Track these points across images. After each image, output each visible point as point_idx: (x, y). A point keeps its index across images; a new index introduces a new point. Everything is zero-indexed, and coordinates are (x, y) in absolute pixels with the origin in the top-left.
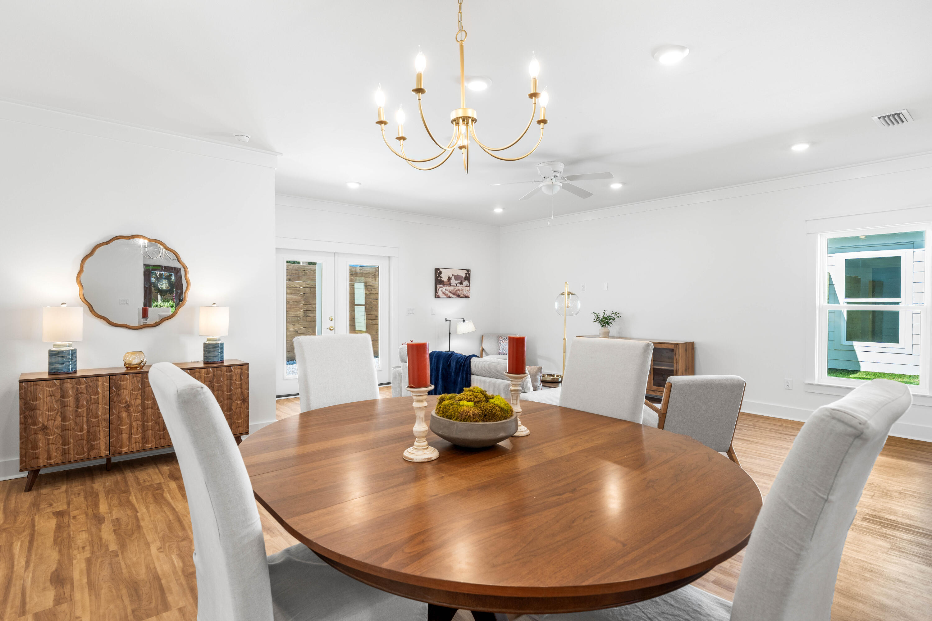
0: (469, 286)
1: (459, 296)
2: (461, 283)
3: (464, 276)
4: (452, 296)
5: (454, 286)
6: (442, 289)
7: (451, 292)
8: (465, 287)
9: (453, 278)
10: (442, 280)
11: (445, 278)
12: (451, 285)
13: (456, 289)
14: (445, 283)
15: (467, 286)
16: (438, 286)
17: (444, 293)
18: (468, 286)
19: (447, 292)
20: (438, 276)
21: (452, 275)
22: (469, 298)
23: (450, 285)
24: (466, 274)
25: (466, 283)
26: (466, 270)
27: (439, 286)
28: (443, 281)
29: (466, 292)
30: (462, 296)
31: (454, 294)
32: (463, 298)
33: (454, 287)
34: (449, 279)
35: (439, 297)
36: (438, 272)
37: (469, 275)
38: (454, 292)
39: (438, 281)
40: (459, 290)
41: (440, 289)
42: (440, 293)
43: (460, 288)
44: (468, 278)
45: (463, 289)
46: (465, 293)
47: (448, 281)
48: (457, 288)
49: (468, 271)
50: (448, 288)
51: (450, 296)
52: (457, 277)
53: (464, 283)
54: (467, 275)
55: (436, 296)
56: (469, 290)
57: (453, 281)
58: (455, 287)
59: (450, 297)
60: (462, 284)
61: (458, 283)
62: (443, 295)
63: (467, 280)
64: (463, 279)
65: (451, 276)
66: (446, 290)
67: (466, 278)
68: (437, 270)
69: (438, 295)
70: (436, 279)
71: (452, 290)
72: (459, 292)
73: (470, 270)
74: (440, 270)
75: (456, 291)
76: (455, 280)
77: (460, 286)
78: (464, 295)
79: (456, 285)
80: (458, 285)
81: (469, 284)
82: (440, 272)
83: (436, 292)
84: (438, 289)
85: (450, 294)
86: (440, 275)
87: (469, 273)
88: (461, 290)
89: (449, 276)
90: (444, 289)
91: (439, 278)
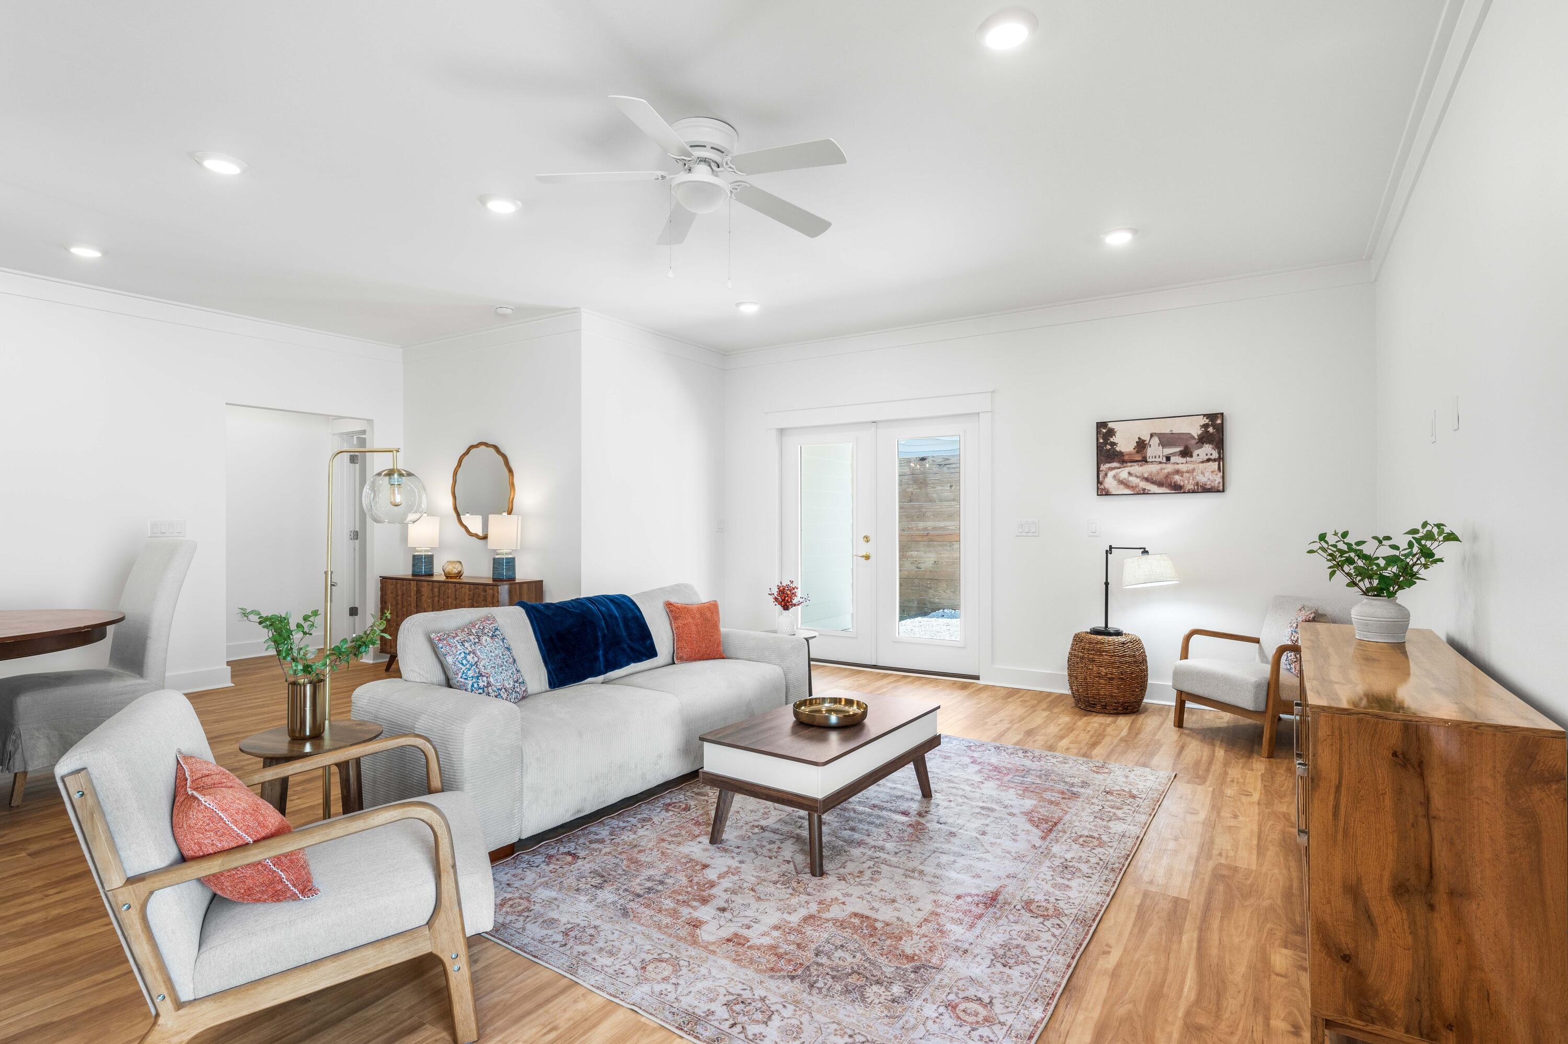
0: (1221, 459)
1: (1177, 488)
2: (1186, 453)
3: (1196, 431)
4: (1154, 488)
5: (1160, 463)
6: (1118, 474)
7: (1147, 480)
8: (1203, 462)
9: (1155, 441)
10: (1118, 449)
11: (1124, 443)
12: (1148, 460)
13: (1166, 471)
14: (1126, 458)
15: (1209, 460)
16: (1103, 467)
17: (1121, 482)
18: (1215, 460)
19: (1134, 480)
20: (1101, 441)
21: (1152, 435)
22: (1218, 491)
23: (1145, 460)
24: (1205, 426)
25: (1208, 450)
26: (1204, 415)
27: (1108, 465)
28: (1121, 454)
29: (1208, 474)
30: (1190, 487)
31: (1160, 484)
32: (1194, 492)
33: (1159, 467)
34: (1141, 445)
35: (1107, 494)
36: (1104, 432)
37: (1220, 429)
38: (1160, 478)
39: (1106, 448)
40: (1177, 472)
41: (1111, 474)
42: (1110, 483)
43: (1184, 467)
45: (1194, 470)
46: (1202, 479)
47: (1137, 452)
48: (1169, 468)
49: (1214, 418)
50: (1136, 469)
51: (1144, 490)
52: (1168, 440)
53: (1195, 453)
54: (1211, 430)
55: (1102, 491)
56: (1222, 469)
57: (1155, 450)
58: (1163, 466)
59: (1144, 492)
60: (1191, 456)
61: (1174, 454)
62: (1122, 487)
63: (1210, 442)
64: (1194, 442)
65: (1146, 437)
66: (1130, 474)
67: (1204, 439)
68: (1101, 425)
69: (1105, 489)
70: (1099, 448)
71: (1151, 474)
72: (1177, 478)
73: (1222, 414)
74: (1110, 425)
75: (1168, 476)
76: (1161, 447)
77: (1184, 460)
78: (1197, 484)
79: (1168, 459)
80: (1173, 459)
81: (1219, 453)
82: (1111, 432)
83: (1099, 482)
84: (1106, 475)
85: (1143, 484)
86: (1112, 440)
87: (1219, 421)
88: (1188, 472)
89: (1139, 438)
90: (1123, 474)
91: (1109, 447)
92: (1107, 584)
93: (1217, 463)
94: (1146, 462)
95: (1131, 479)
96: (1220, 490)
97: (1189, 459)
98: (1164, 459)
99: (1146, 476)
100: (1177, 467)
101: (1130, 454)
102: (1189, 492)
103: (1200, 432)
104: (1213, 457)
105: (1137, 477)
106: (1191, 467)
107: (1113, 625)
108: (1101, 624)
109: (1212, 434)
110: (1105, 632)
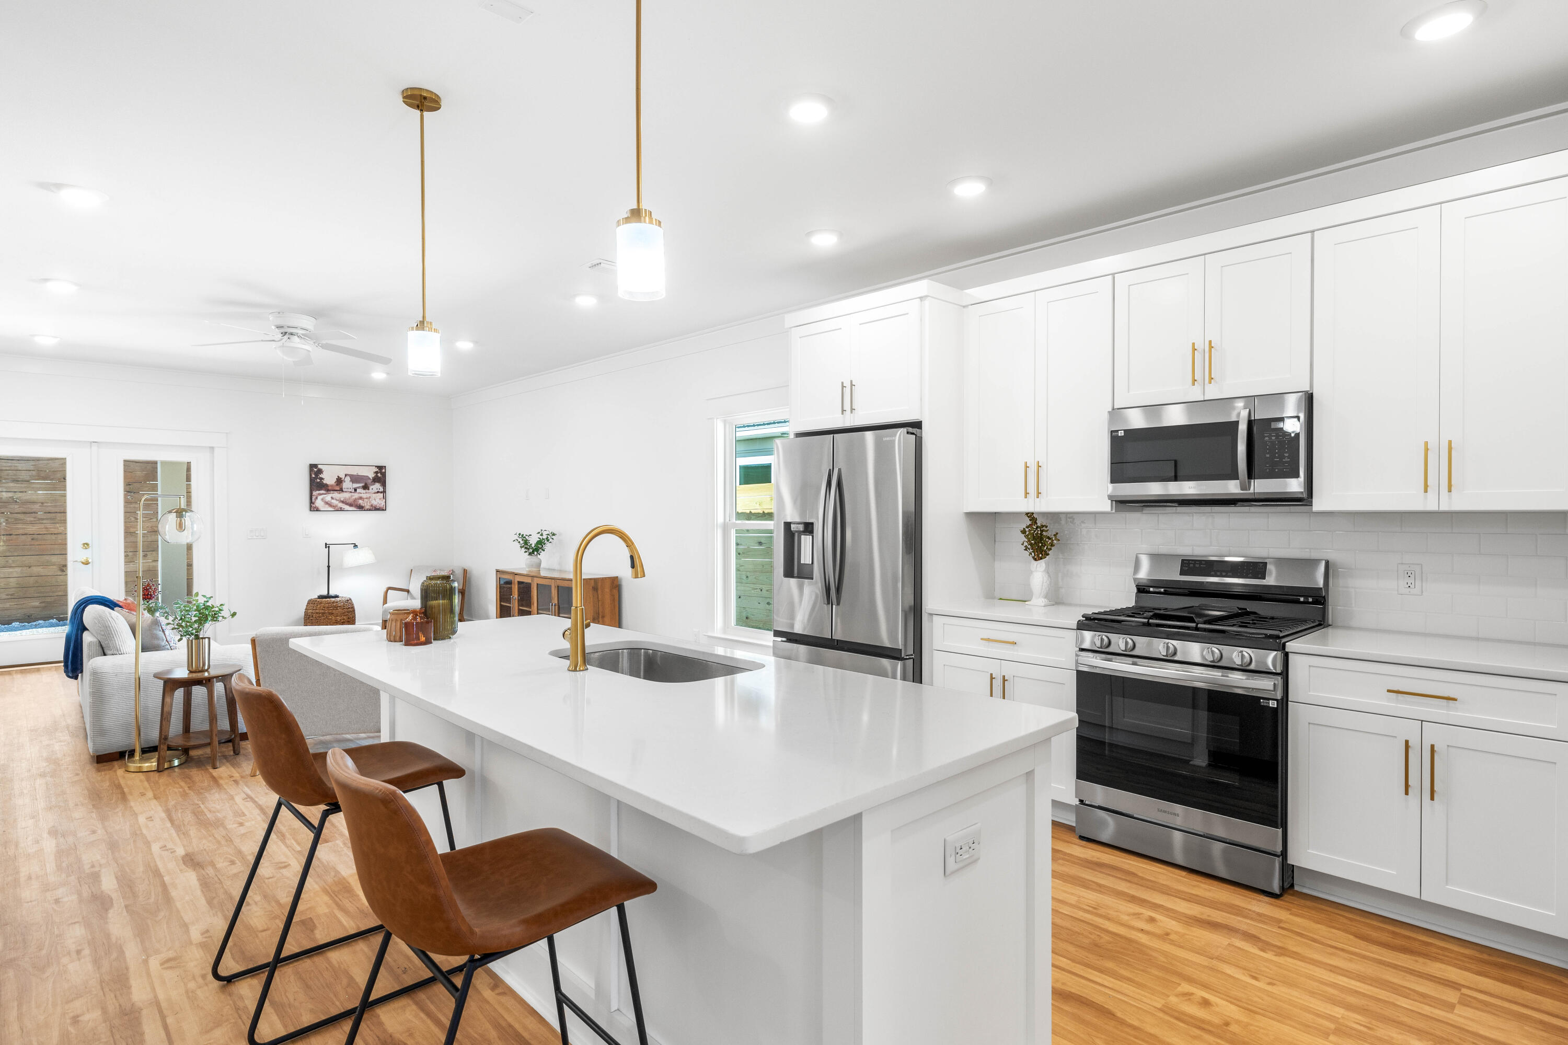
0: (384, 492)
1: (361, 508)
2: (366, 487)
3: (371, 475)
4: (347, 507)
5: (351, 492)
6: (324, 497)
7: (343, 502)
8: (375, 493)
9: (348, 479)
10: (324, 482)
11: (329, 478)
12: (344, 490)
13: (354, 497)
14: (330, 488)
15: (378, 492)
16: (315, 493)
17: (327, 503)
18: (381, 492)
19: (335, 502)
20: (314, 476)
21: (346, 475)
22: (383, 510)
23: (341, 490)
24: (376, 473)
25: (377, 486)
26: (376, 466)
27: (318, 492)
28: (327, 485)
29: (377, 500)
30: (368, 507)
31: (351, 505)
32: (370, 510)
33: (350, 494)
34: (339, 481)
35: (318, 510)
36: (315, 471)
37: (384, 475)
38: (350, 501)
39: (316, 482)
40: (361, 498)
41: (320, 498)
42: (319, 503)
43: (364, 496)
44: (380, 476)
45: (370, 497)
46: (374, 503)
47: (337, 485)
48: (356, 495)
49: (380, 468)
50: (336, 495)
51: (341, 508)
52: (355, 479)
53: (371, 488)
54: (379, 475)
55: (313, 508)
56: (384, 498)
57: (347, 484)
58: (353, 494)
59: (341, 510)
60: (369, 489)
61: (359, 488)
62: (327, 506)
63: (379, 482)
64: (370, 481)
65: (342, 476)
66: (332, 498)
67: (376, 480)
68: (312, 466)
69: (316, 507)
70: (312, 481)
71: (345, 498)
72: (361, 502)
73: (385, 467)
74: (320, 467)
75: (355, 500)
76: (351, 483)
77: (364, 491)
78: (372, 506)
79: (355, 490)
80: (358, 490)
81: (384, 489)
82: (320, 471)
83: (311, 502)
84: (317, 498)
85: (341, 505)
86: (320, 476)
87: (384, 471)
88: (367, 498)
89: (338, 477)
90: (328, 497)
91: (318, 480)
92: (329, 567)
93: (382, 494)
94: (342, 491)
95: (333, 501)
96: (383, 509)
97: (367, 491)
98: (353, 490)
99: (342, 499)
100: (360, 495)
101: (332, 486)
102: (367, 510)
103: (373, 476)
104: (380, 491)
105: (336, 500)
106: (368, 495)
107: (332, 593)
108: (325, 593)
109: (380, 477)
110: (328, 596)
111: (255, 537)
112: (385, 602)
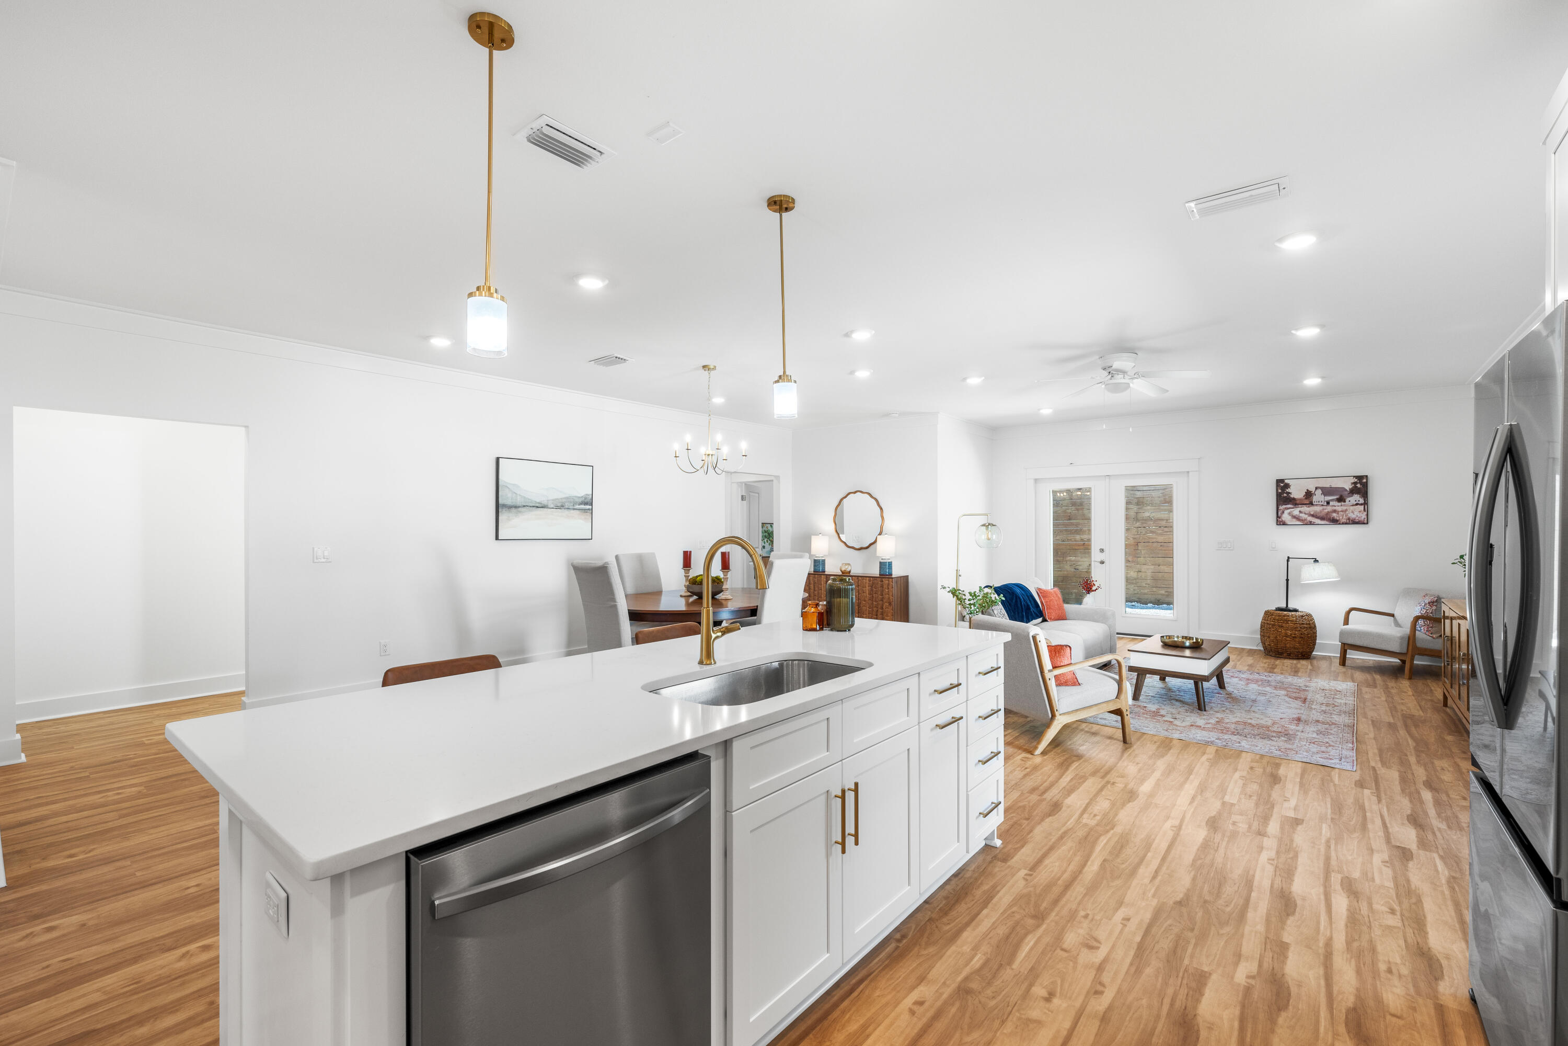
0: (1366, 504)
1: (1335, 521)
2: (1341, 499)
3: (1348, 486)
4: (1318, 521)
5: (1323, 505)
6: (1292, 512)
7: (1313, 516)
8: (1353, 505)
9: (1319, 492)
10: (1292, 496)
11: (1297, 492)
12: (1314, 504)
13: (1326, 511)
14: (1298, 502)
15: (1357, 504)
16: (1281, 508)
17: (1294, 517)
18: (1361, 504)
19: (1303, 516)
20: (1280, 491)
21: (1316, 488)
22: (1364, 524)
23: (1311, 504)
24: (1355, 483)
25: (1357, 498)
26: (1354, 477)
27: (1284, 506)
28: (1294, 499)
29: (1357, 513)
30: (1343, 521)
31: (1322, 519)
32: (1346, 524)
33: (1321, 508)
34: (1309, 494)
35: (1284, 524)
36: (1282, 486)
37: (1365, 485)
38: (1322, 515)
39: (1283, 495)
40: (1335, 511)
41: (1287, 512)
42: (1286, 517)
43: (1339, 509)
44: (1361, 487)
45: (1346, 510)
46: (1352, 516)
47: (1306, 499)
48: (1329, 509)
49: (1360, 478)
50: (1305, 509)
52: (1329, 491)
53: (1347, 500)
54: (1359, 485)
55: (1280, 522)
56: (1366, 510)
57: (1318, 497)
58: (1325, 507)
59: (1311, 523)
60: (1345, 502)
61: (1332, 500)
62: (1294, 520)
63: (1358, 493)
64: (1346, 493)
65: (1312, 489)
66: (1300, 512)
67: (1353, 491)
68: (1279, 481)
69: (1282, 521)
70: (1279, 496)
71: (1316, 512)
72: (1334, 515)
73: (1367, 476)
74: (1286, 481)
75: (1328, 513)
76: (1323, 496)
77: (1340, 504)
78: (1349, 519)
79: (1328, 503)
80: (1331, 503)
81: (1364, 500)
82: (1287, 486)
83: (1278, 517)
84: (1283, 512)
85: (1310, 519)
86: (1287, 490)
87: (1365, 481)
88: (1342, 511)
89: (1307, 490)
90: (1296, 512)
91: (1285, 495)
92: (1287, 580)
93: (1363, 506)
94: (1312, 504)
95: (1301, 515)
96: (1365, 522)
97: (1343, 503)
98: (1325, 503)
99: (1312, 513)
100: (1334, 508)
101: (1300, 499)
102: (1343, 524)
103: (1351, 487)
104: (1360, 502)
105: (1305, 514)
106: (1344, 508)
107: (1291, 606)
108: (1284, 605)
109: (1359, 488)
110: (1287, 609)
111: (1222, 548)
112: (1346, 622)
